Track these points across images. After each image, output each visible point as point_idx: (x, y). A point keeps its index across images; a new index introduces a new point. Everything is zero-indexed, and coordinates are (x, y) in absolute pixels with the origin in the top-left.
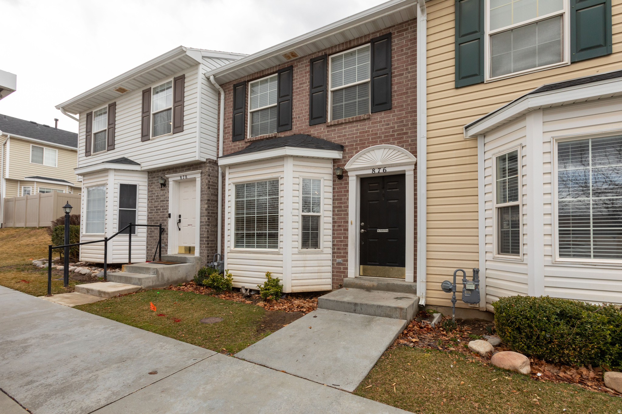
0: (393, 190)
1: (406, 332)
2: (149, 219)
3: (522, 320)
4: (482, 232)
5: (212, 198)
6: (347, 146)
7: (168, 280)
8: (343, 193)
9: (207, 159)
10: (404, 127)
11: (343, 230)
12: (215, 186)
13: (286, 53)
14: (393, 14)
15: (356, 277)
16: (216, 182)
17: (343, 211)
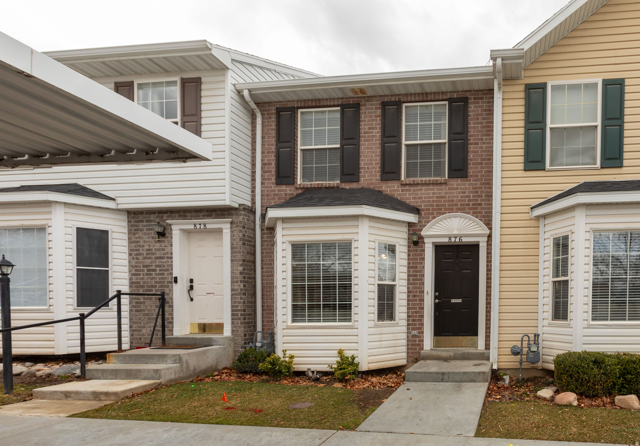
0: (467, 260)
1: (490, 392)
2: (132, 284)
3: (573, 369)
4: (541, 301)
5: (249, 257)
6: (423, 210)
7: (195, 369)
8: (418, 261)
9: (240, 205)
10: (478, 197)
11: (418, 300)
12: (251, 242)
13: (354, 88)
14: (472, 80)
15: (431, 349)
16: (253, 236)
17: (418, 280)
